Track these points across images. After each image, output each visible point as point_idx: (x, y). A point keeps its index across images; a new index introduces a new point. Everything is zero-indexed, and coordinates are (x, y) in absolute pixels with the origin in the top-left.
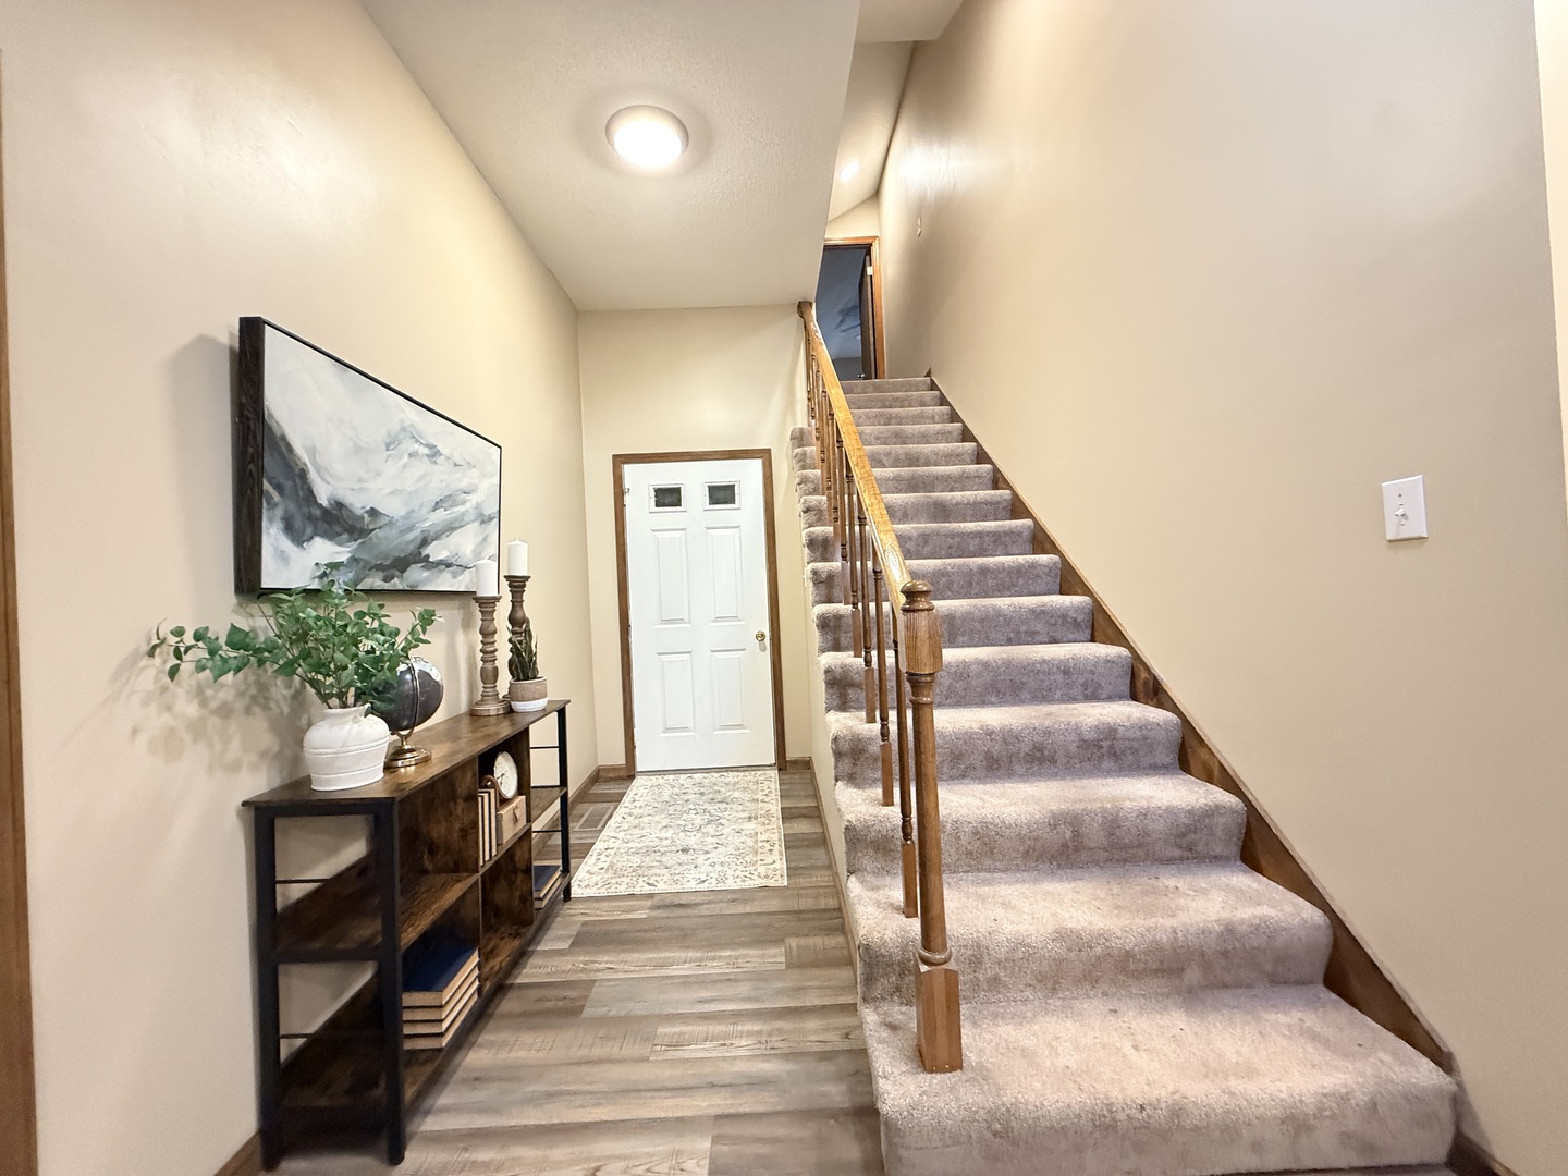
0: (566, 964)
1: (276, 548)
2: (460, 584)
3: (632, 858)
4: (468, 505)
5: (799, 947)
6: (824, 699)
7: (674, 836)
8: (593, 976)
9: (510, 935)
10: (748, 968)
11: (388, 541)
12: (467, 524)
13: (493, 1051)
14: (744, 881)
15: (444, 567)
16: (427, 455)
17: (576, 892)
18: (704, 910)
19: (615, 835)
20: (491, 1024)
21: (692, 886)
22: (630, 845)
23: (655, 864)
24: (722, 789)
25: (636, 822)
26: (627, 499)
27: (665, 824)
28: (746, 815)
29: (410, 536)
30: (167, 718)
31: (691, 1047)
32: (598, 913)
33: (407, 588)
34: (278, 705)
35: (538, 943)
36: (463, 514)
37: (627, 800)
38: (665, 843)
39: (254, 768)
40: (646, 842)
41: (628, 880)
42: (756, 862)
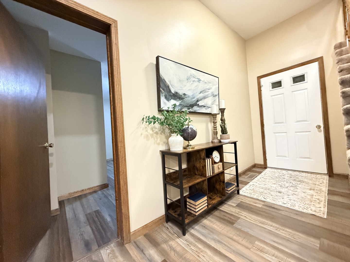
0: (233, 210)
1: (163, 102)
2: (208, 111)
3: (260, 189)
4: (209, 92)
5: (328, 244)
6: (346, 144)
7: (276, 187)
8: (240, 216)
9: (219, 197)
10: (299, 240)
11: (188, 100)
12: (209, 97)
13: (210, 222)
14: (303, 209)
15: (203, 107)
16: (197, 81)
17: (241, 192)
18: (283, 213)
19: (256, 182)
20: (211, 216)
21: (280, 204)
22: (260, 186)
23: (268, 193)
24: (299, 178)
25: (264, 180)
26: (262, 89)
27: (274, 183)
28: (309, 188)
29: (194, 100)
30: (146, 133)
31: (267, 255)
32: (246, 200)
33: (193, 111)
34: (167, 134)
35: (228, 202)
36: (208, 94)
37: (262, 174)
38: (273, 188)
39: (162, 145)
40: (266, 186)
41: (257, 195)
42: (311, 205)
